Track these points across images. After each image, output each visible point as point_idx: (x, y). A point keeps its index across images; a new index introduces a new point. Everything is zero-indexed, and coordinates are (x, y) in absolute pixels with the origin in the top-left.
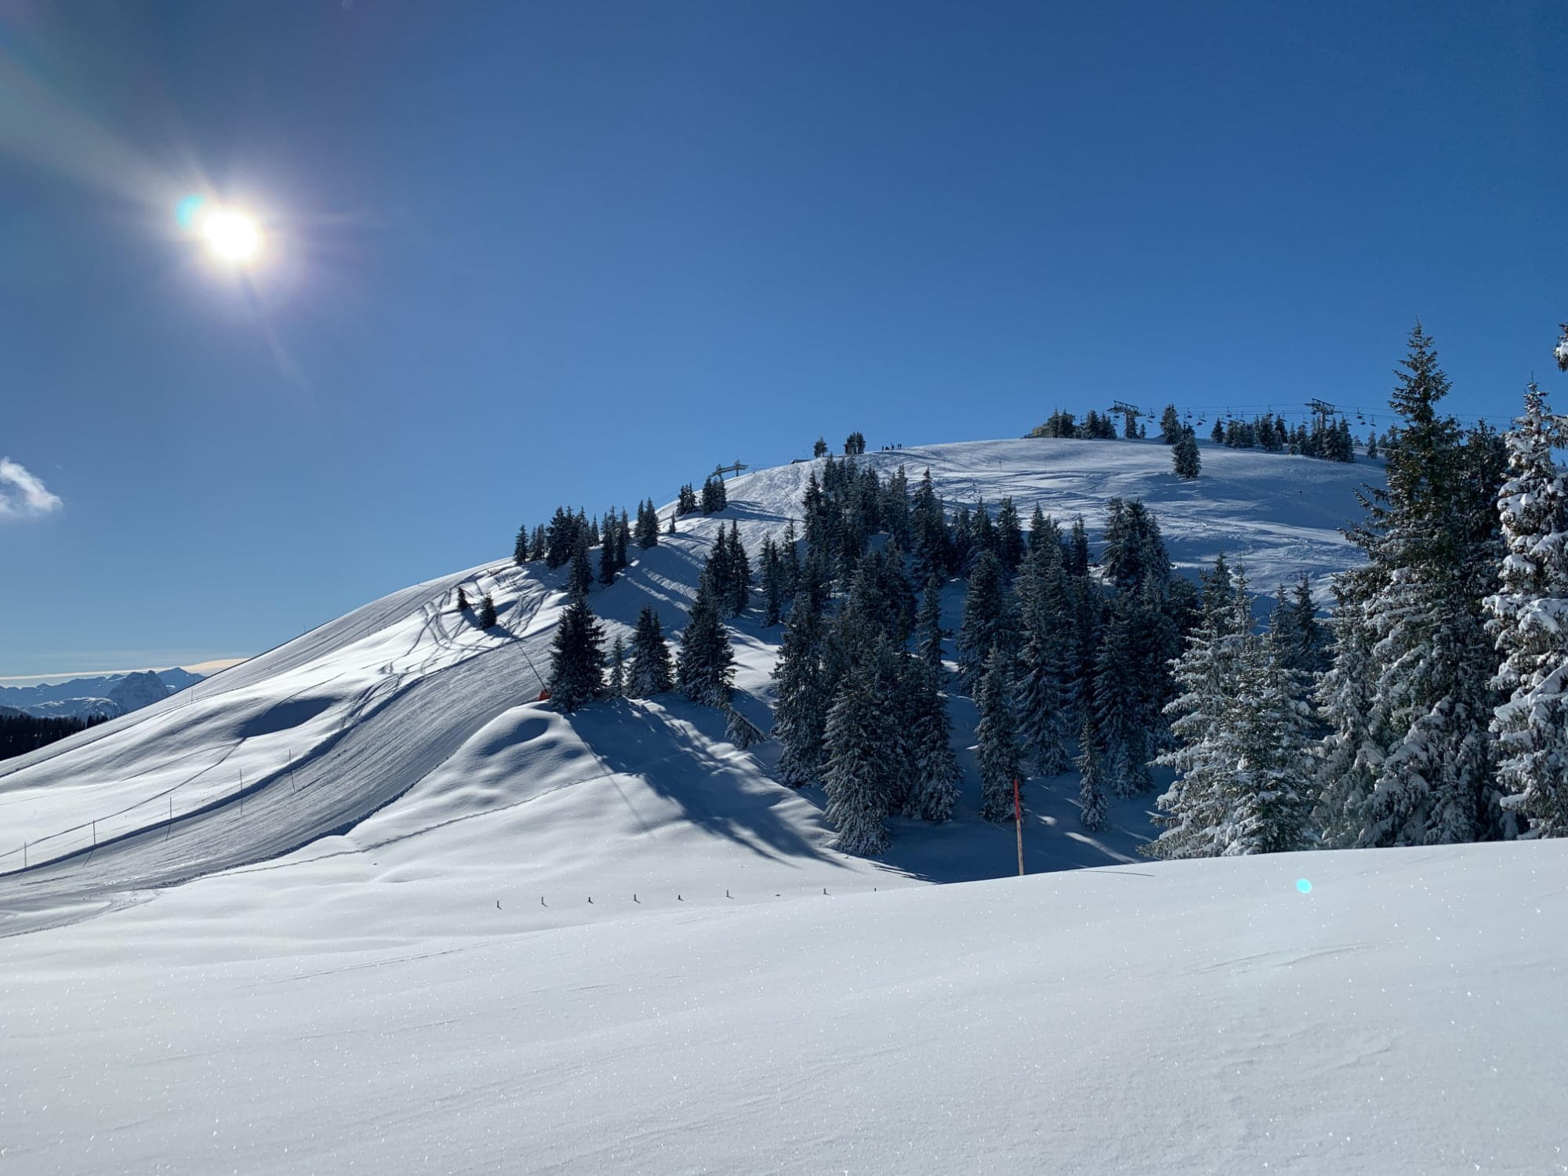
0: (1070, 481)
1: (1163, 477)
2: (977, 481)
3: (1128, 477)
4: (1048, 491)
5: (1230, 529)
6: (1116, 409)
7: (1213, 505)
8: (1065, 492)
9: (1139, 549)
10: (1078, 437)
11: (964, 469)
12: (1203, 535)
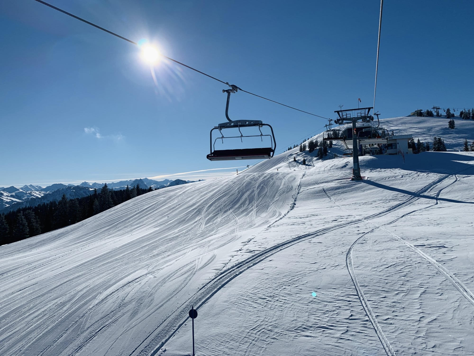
0: (423, 130)
1: (446, 128)
2: (400, 130)
3: (437, 129)
4: (418, 132)
5: (461, 141)
6: (434, 108)
7: (457, 135)
8: (422, 133)
9: (440, 147)
10: (424, 116)
11: (395, 126)
12: (454, 143)
